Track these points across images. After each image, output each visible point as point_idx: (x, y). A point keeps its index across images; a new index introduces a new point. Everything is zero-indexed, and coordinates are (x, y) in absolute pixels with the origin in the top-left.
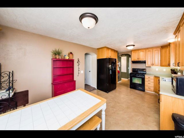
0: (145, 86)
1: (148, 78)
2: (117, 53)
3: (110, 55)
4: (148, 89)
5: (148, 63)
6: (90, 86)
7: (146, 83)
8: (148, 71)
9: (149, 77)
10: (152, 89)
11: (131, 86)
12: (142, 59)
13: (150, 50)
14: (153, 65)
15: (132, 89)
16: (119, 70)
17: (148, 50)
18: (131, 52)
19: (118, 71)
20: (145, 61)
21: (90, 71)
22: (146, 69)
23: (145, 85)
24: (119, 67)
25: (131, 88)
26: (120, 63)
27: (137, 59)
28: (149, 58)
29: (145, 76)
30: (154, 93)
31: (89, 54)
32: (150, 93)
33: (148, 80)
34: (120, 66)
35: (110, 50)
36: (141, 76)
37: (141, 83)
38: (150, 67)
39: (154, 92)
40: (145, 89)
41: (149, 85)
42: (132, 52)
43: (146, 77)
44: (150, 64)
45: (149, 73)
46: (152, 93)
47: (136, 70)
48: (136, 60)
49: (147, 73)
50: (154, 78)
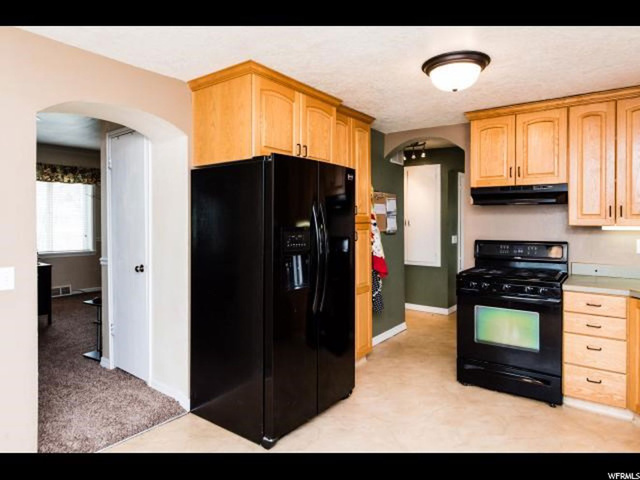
0: (566, 367)
1: (582, 307)
2: (367, 136)
3: (299, 138)
4: (588, 389)
5: (584, 204)
6: (145, 384)
7: (573, 346)
8: (581, 257)
9: (596, 299)
10: (617, 386)
11: (469, 367)
12: (539, 172)
13: (601, 108)
14: (616, 212)
15: (470, 389)
16: (380, 253)
17: (583, 110)
18: (467, 126)
19: (374, 259)
20: (566, 185)
21: (140, 269)
22: (566, 243)
23: (567, 357)
24: (385, 234)
25: (465, 377)
26: (391, 205)
27: (505, 173)
28: (592, 165)
29: (560, 296)
30: (628, 416)
31: (132, 132)
32: (598, 415)
33: (585, 320)
34: (392, 225)
35: (300, 98)
36: (535, 291)
37: (534, 344)
38: (597, 228)
39: (628, 407)
40: (566, 391)
41: (593, 358)
42: (475, 126)
43: (573, 298)
44: (596, 210)
45: (588, 270)
46: (615, 419)
47: (504, 251)
48: (500, 178)
49: (576, 269)
50: (628, 311)
